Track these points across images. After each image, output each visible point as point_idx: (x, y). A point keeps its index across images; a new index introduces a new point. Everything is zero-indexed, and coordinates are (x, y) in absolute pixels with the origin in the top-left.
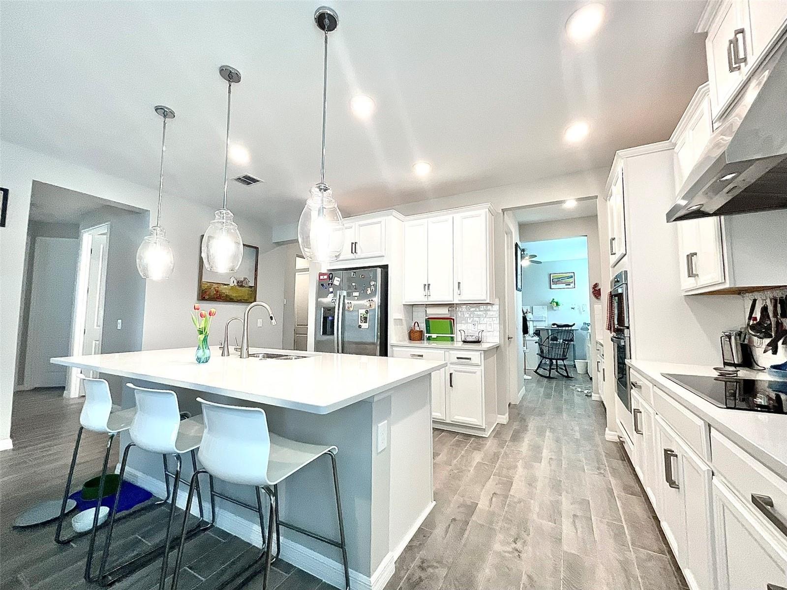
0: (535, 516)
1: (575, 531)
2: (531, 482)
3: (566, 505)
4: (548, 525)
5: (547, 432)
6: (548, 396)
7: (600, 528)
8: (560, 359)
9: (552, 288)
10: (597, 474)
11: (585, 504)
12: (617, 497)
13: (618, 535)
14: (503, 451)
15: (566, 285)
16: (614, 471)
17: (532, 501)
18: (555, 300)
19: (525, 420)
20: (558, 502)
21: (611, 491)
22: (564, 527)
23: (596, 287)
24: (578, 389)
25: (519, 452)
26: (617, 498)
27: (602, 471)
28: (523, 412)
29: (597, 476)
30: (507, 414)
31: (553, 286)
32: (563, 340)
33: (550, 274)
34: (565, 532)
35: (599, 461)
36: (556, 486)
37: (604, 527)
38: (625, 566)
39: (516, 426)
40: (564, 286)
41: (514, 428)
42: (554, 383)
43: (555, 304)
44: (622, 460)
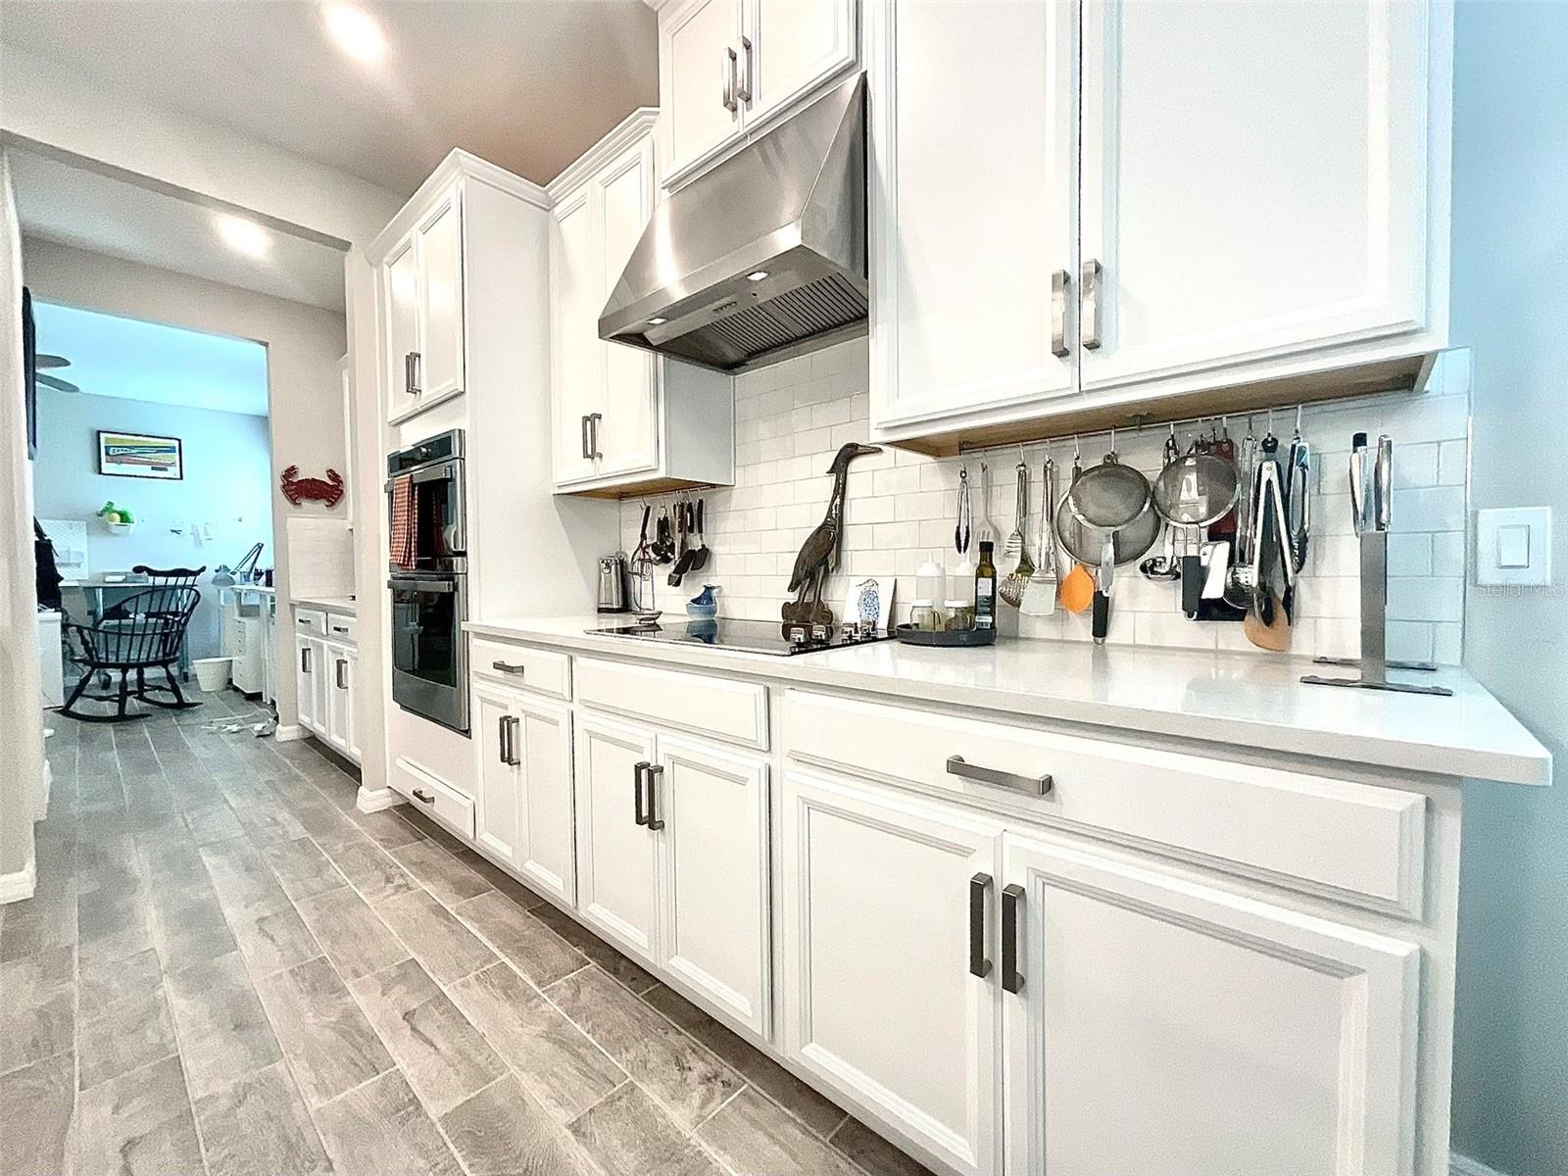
0: (315, 1102)
1: (432, 1050)
2: (242, 1020)
3: (372, 1006)
4: (362, 1092)
5: (204, 858)
6: (148, 767)
7: (470, 1000)
8: (149, 664)
9: (103, 471)
10: (395, 894)
11: (409, 972)
12: (458, 914)
13: (509, 987)
14: (74, 987)
15: (153, 469)
16: (423, 868)
17: (280, 1066)
18: (115, 508)
19: (105, 856)
20: (350, 1015)
21: (440, 911)
22: (401, 1064)
23: (291, 476)
24: (229, 727)
25: (145, 957)
26: (458, 918)
27: (399, 881)
28: (82, 837)
29: (395, 897)
30: (30, 867)
31: (106, 467)
32: (149, 615)
33: (99, 432)
34: (410, 1075)
35: (379, 865)
36: (320, 981)
37: (477, 991)
38: (557, 1037)
39: (80, 885)
40: (147, 470)
41: (77, 894)
42: (145, 730)
43: (117, 517)
44: (419, 839)
